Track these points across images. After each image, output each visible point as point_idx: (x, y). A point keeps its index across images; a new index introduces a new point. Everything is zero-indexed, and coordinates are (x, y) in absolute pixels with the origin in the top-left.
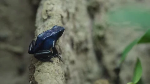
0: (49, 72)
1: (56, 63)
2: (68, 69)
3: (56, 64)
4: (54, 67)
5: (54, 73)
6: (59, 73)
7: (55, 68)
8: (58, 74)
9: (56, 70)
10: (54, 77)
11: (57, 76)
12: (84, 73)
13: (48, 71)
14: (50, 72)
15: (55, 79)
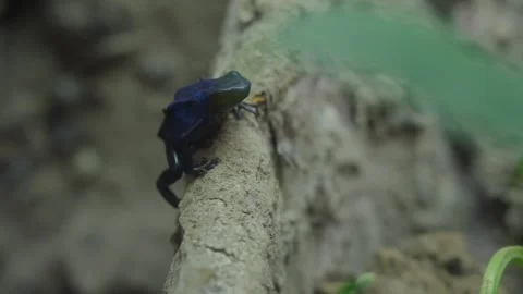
0: (222, 200)
1: (254, 171)
2: (320, 190)
3: (254, 175)
4: (244, 182)
5: (240, 202)
6: (258, 205)
7: (248, 188)
8: (253, 206)
9: (247, 192)
10: (237, 215)
11: (248, 213)
12: (401, 207)
13: (221, 197)
14: (227, 198)
15: (241, 222)
